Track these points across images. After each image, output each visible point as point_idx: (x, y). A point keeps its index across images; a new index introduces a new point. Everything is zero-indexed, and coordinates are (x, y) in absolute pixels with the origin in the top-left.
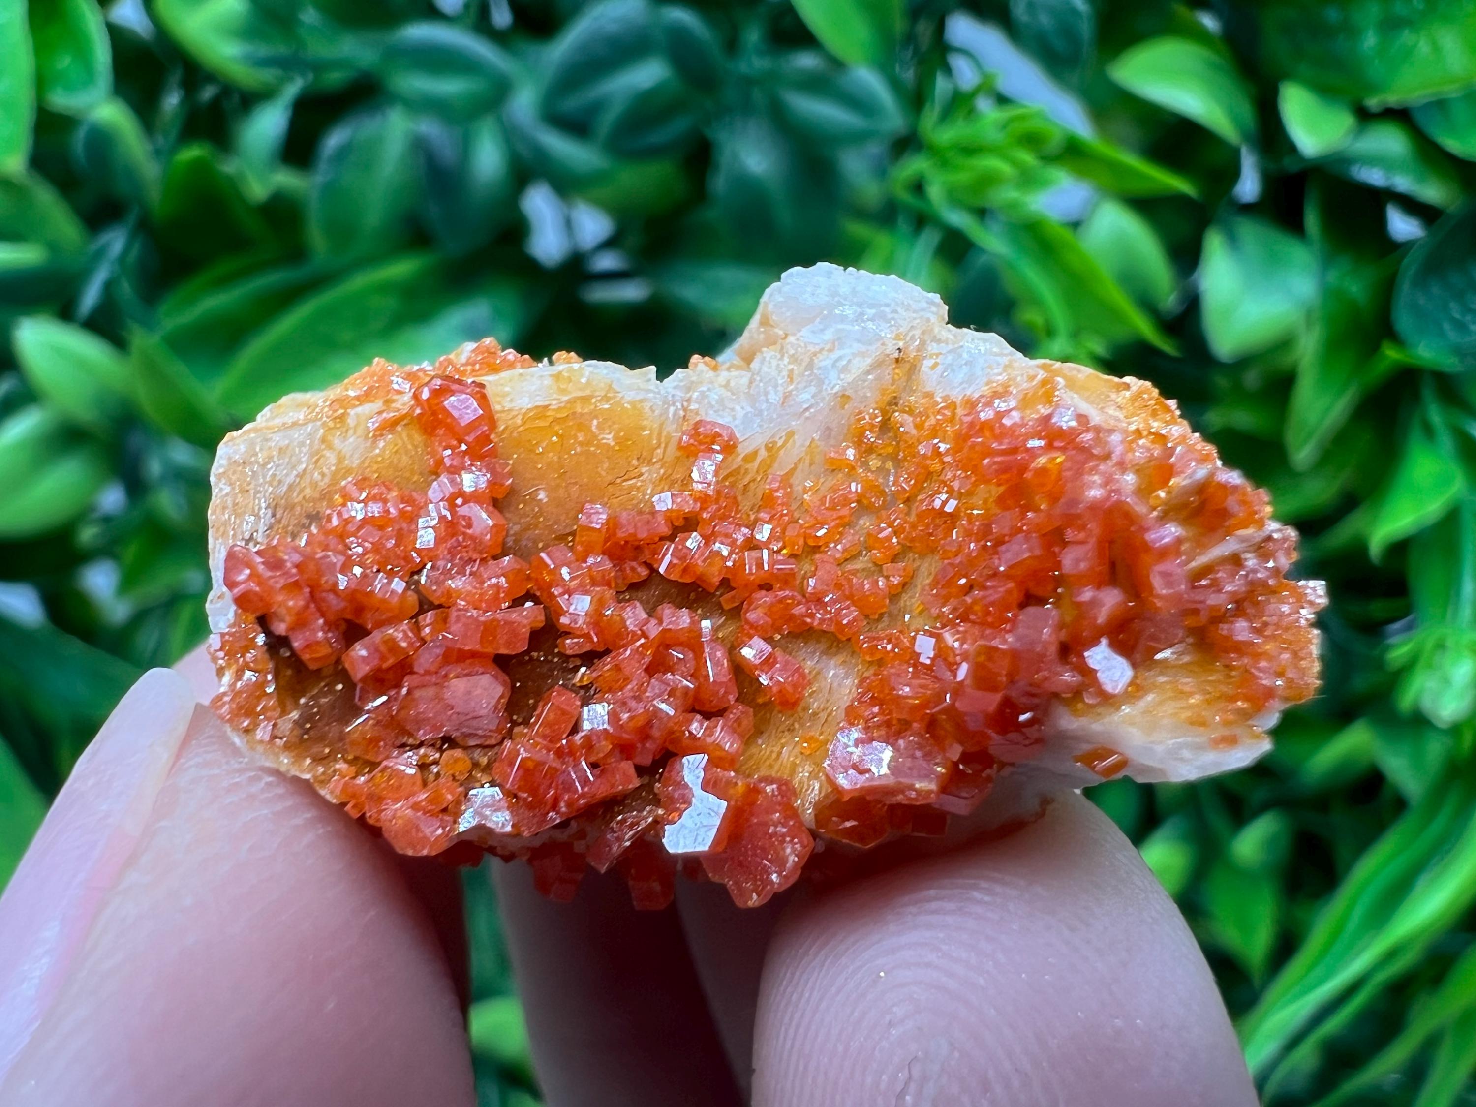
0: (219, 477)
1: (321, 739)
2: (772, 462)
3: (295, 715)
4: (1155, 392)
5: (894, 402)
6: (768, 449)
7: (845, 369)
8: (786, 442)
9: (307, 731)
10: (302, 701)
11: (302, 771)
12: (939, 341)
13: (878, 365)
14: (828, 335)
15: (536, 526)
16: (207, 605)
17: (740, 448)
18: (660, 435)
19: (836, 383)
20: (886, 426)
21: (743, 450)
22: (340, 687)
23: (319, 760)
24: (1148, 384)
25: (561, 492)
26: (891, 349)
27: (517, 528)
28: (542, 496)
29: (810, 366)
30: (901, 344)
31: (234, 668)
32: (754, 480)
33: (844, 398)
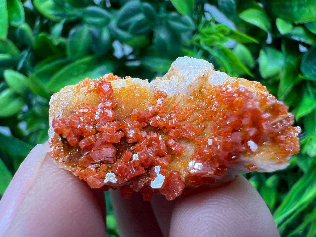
0: (51, 103)
1: (74, 162)
2: (175, 100)
3: (68, 156)
4: (261, 85)
5: (202, 87)
6: (174, 97)
7: (191, 79)
8: (178, 96)
9: (70, 160)
10: (69, 153)
11: (69, 169)
12: (212, 73)
13: (198, 78)
14: (187, 72)
15: (122, 115)
16: (48, 132)
18: (150, 94)
19: (189, 82)
20: (200, 92)
21: (168, 97)
22: (78, 150)
23: (73, 166)
24: (259, 83)
25: (128, 107)
26: (201, 75)
27: (118, 114)
28: (123, 107)
29: (183, 79)
30: (203, 74)
31: (54, 145)
32: (171, 104)
33: (191, 86)
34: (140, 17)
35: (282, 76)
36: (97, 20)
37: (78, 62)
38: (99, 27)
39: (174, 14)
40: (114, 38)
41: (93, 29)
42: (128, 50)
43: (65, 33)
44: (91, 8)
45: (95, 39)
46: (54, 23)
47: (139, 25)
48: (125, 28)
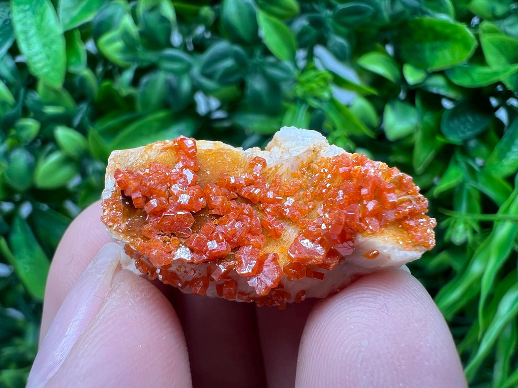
0: (111, 159)
1: (134, 231)
2: (276, 171)
3: (127, 223)
4: (387, 166)
5: (312, 162)
6: (275, 167)
7: (298, 151)
8: (280, 166)
9: (130, 228)
10: (129, 219)
11: (127, 240)
12: (325, 146)
13: (308, 151)
14: (294, 143)
15: (205, 180)
16: (103, 192)
17: (267, 167)
18: (244, 160)
19: (295, 154)
20: (309, 168)
21: (268, 167)
22: (141, 217)
23: (132, 237)
24: (385, 163)
25: (214, 172)
26: (312, 147)
27: (200, 180)
28: (208, 172)
29: (288, 150)
30: (315, 147)
31: (109, 209)
32: (270, 176)
33: (298, 157)
34: (228, 63)
35: (418, 138)
36: (176, 66)
37: (150, 118)
38: (178, 74)
39: (271, 60)
40: (196, 88)
41: (170, 77)
42: (214, 103)
43: (135, 82)
44: (169, 52)
45: (172, 90)
46: (121, 70)
47: (228, 73)
48: (209, 76)
